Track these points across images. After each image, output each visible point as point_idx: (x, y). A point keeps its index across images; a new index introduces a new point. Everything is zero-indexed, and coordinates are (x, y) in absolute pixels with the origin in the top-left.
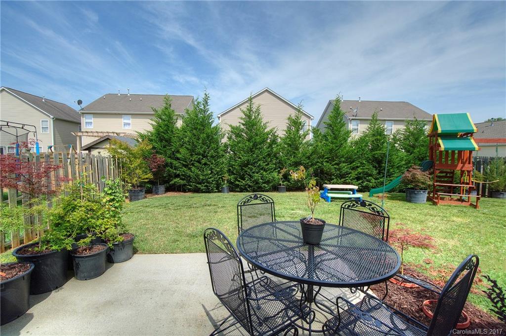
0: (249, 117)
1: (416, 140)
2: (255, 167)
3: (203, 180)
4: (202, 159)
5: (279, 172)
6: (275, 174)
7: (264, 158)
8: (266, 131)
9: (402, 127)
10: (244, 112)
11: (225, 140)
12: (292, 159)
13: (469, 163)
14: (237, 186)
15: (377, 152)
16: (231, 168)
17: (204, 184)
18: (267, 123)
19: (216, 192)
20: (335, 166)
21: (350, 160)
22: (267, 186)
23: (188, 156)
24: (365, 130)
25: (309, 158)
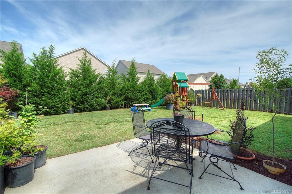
0: (85, 65)
1: (165, 82)
2: (91, 96)
3: (52, 106)
4: (51, 91)
5: (106, 99)
6: (103, 100)
7: (96, 91)
8: (95, 74)
9: (159, 77)
10: (81, 61)
11: (67, 78)
12: (113, 91)
13: (186, 92)
14: (78, 108)
15: (151, 88)
16: (73, 97)
17: (53, 108)
18: (95, 69)
19: (62, 114)
20: (134, 95)
21: (140, 92)
22: (98, 107)
23: (39, 88)
24: (145, 77)
25: (121, 90)
